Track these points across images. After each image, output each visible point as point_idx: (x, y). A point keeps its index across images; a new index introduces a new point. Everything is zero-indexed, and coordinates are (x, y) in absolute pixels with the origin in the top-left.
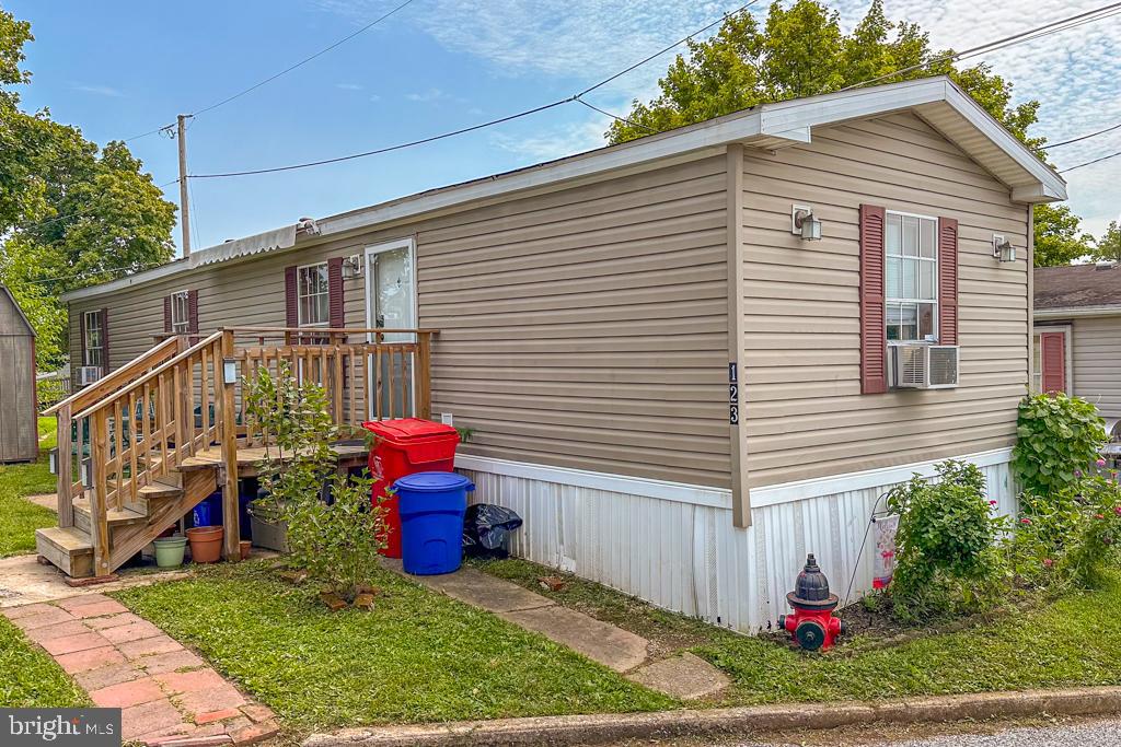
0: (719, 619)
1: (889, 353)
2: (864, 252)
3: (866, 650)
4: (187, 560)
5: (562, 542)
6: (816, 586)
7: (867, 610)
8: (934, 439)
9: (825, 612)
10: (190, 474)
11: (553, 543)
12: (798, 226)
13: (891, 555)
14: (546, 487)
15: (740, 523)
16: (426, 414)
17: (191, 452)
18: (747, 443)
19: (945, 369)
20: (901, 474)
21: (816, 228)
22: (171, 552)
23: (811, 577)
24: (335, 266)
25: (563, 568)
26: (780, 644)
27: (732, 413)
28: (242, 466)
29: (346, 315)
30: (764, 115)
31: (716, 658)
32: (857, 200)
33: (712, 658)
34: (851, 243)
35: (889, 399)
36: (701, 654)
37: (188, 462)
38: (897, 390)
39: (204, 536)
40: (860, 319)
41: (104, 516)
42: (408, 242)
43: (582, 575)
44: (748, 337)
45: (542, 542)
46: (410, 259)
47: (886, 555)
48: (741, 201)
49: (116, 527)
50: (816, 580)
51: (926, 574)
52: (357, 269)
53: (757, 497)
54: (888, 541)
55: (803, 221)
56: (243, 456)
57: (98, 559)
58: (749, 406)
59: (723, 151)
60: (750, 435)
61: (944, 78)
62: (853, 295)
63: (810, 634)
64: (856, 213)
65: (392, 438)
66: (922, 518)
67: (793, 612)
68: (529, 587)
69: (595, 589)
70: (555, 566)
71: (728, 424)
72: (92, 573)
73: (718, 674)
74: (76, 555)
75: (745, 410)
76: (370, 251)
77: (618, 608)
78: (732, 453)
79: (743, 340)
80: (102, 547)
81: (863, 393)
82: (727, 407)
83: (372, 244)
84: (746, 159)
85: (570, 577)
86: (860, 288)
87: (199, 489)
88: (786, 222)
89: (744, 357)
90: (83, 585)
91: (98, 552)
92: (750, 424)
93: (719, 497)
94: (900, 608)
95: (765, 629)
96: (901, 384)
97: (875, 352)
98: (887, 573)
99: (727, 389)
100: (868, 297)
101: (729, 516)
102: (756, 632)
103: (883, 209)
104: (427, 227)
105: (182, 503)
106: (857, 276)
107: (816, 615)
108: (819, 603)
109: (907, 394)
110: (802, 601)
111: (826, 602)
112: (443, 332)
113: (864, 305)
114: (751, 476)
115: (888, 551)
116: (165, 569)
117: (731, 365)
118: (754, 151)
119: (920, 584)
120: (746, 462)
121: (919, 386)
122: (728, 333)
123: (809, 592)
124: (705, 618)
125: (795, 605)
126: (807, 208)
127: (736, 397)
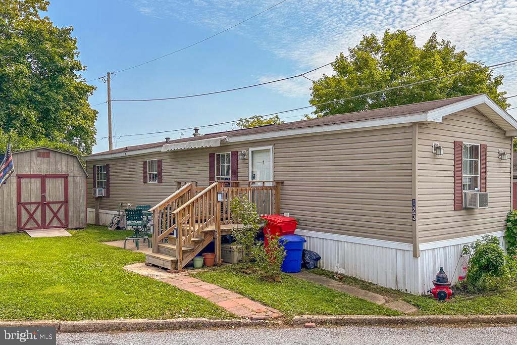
0: (406, 290)
1: (464, 194)
2: (456, 158)
3: (461, 300)
4: (204, 265)
5: (338, 262)
6: (443, 278)
7: (457, 288)
8: (478, 227)
9: (446, 287)
10: (206, 233)
11: (334, 262)
12: (435, 150)
13: (466, 268)
14: (332, 242)
15: (415, 255)
16: (278, 213)
17: (207, 226)
18: (418, 228)
19: (484, 201)
20: (471, 240)
21: (442, 150)
22: (199, 262)
23: (442, 275)
24: (235, 154)
25: (339, 272)
26: (430, 298)
27: (413, 217)
28: (222, 231)
29: (239, 174)
30: (428, 114)
31: (411, 302)
32: (453, 140)
33: (409, 302)
34: (451, 155)
35: (463, 212)
36: (403, 300)
37: (206, 229)
38: (466, 208)
39: (209, 256)
40: (454, 183)
41: (181, 249)
42: (271, 147)
43: (348, 274)
44: (419, 190)
45: (329, 262)
46: (271, 154)
47: (464, 268)
48: (418, 142)
49: (184, 252)
50: (444, 276)
51: (480, 275)
52: (245, 156)
53: (422, 246)
54: (465, 264)
55: (437, 148)
56: (223, 228)
57: (179, 264)
58: (419, 214)
59: (411, 124)
60: (420, 224)
61: (485, 95)
62: (452, 174)
63: (443, 294)
64: (453, 144)
65: (276, 222)
66: (480, 255)
67: (435, 287)
68: (330, 278)
69: (355, 279)
70: (335, 271)
71: (411, 221)
72: (176, 269)
73: (413, 307)
74: (172, 262)
75: (418, 216)
76: (251, 149)
77: (367, 286)
78: (413, 231)
79: (418, 191)
80: (180, 259)
81: (455, 210)
82: (411, 214)
83: (252, 147)
84: (419, 127)
85: (343, 275)
86: (454, 172)
87: (208, 239)
88: (431, 149)
89: (418, 197)
90: (175, 273)
91: (179, 261)
92: (419, 221)
93: (408, 247)
94: (470, 287)
95: (423, 294)
96: (468, 206)
97: (458, 195)
98: (464, 275)
99: (411, 208)
100: (457, 174)
101: (412, 253)
102: (421, 295)
103: (462, 142)
104: (279, 142)
105: (203, 244)
106: (453, 167)
107: (443, 288)
108: (445, 284)
109: (469, 210)
110: (438, 283)
111: (447, 284)
112: (285, 182)
113: (456, 177)
114: (420, 239)
115: (465, 267)
116: (197, 268)
117: (413, 200)
118: (423, 125)
119: (477, 279)
120: (418, 234)
121: (474, 207)
122: (412, 188)
123: (440, 280)
124: (401, 289)
125: (436, 285)
126: (438, 144)
127: (415, 211)
